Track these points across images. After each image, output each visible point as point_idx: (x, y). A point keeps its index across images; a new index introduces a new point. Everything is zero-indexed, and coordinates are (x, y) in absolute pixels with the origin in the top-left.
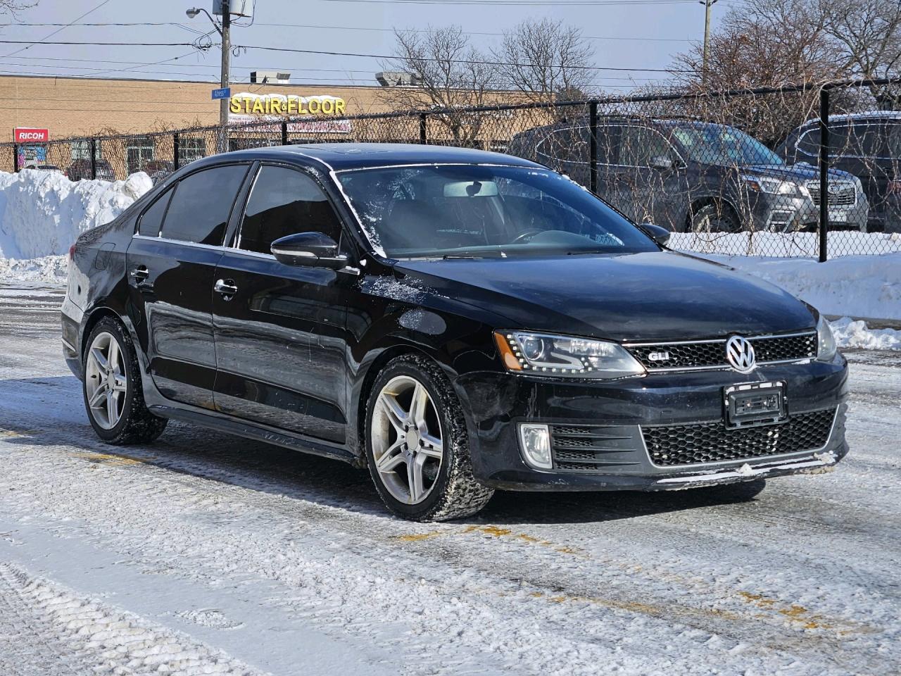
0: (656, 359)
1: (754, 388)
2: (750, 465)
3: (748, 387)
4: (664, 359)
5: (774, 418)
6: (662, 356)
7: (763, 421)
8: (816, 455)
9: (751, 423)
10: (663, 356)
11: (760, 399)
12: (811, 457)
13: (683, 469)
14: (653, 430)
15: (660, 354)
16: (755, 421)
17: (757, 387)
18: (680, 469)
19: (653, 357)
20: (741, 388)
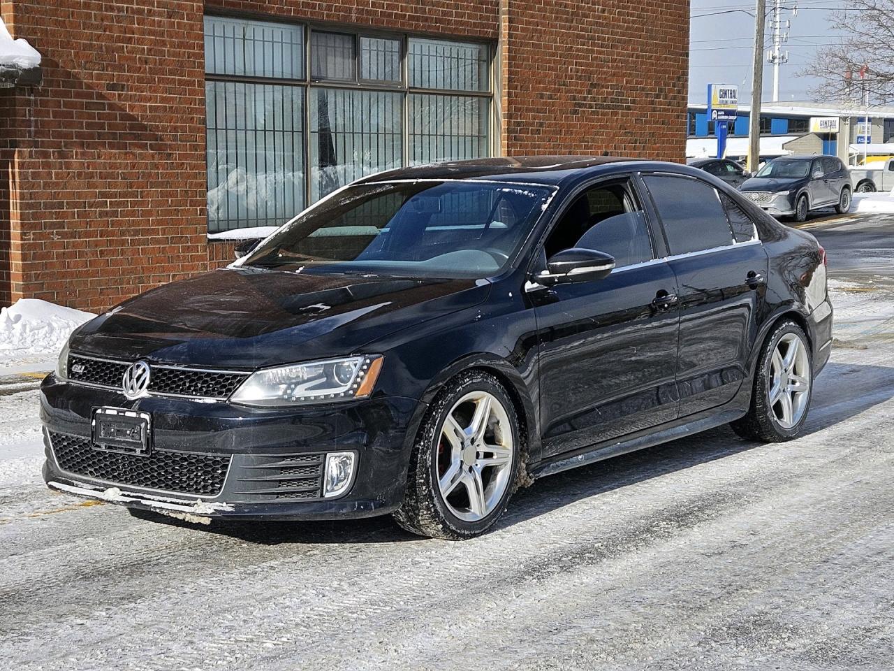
1: (120, 414)
2: (120, 490)
3: (115, 413)
4: (80, 371)
5: (137, 450)
7: (125, 449)
9: (116, 448)
11: (125, 427)
12: (191, 502)
15: (80, 366)
16: (119, 448)
17: (123, 414)
19: (75, 368)
20: (108, 412)
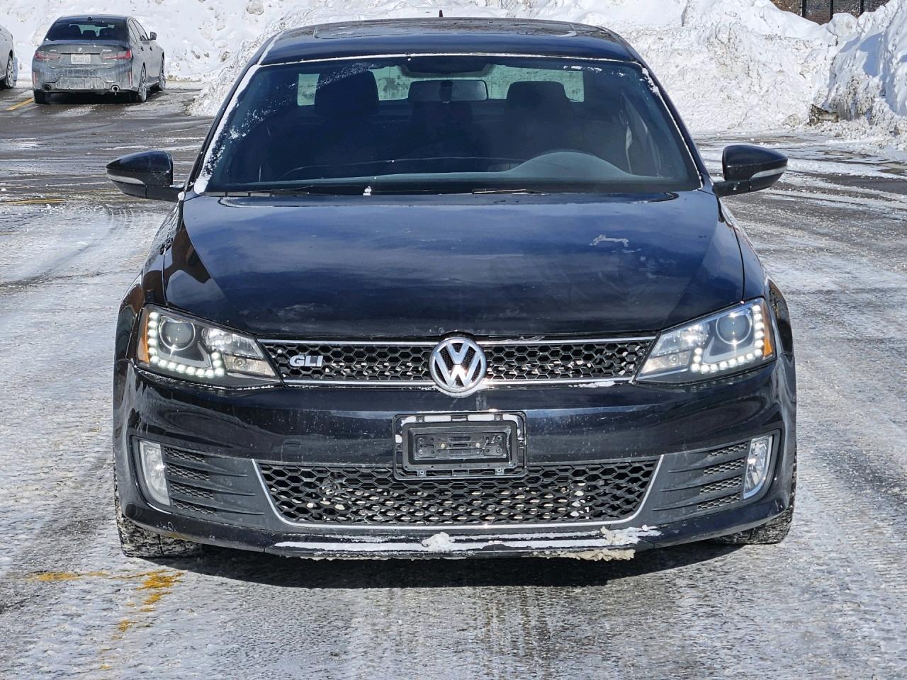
0: (301, 364)
1: (457, 419)
2: (451, 535)
3: (448, 418)
4: (314, 365)
5: (497, 469)
6: (311, 362)
7: (472, 472)
8: (604, 530)
9: (450, 472)
10: (313, 361)
11: (468, 438)
12: (593, 533)
13: (331, 530)
14: (274, 468)
15: (309, 358)
17: (463, 420)
18: (327, 529)
19: (297, 361)
